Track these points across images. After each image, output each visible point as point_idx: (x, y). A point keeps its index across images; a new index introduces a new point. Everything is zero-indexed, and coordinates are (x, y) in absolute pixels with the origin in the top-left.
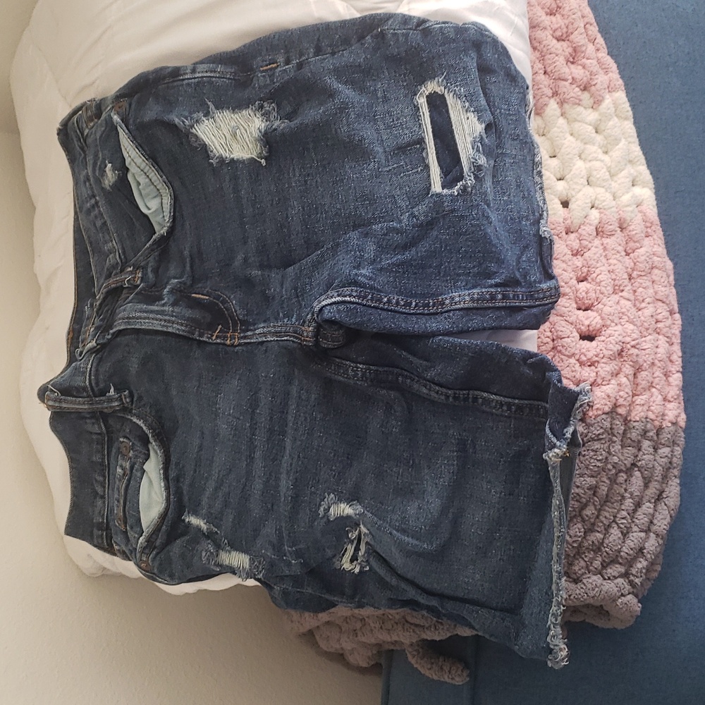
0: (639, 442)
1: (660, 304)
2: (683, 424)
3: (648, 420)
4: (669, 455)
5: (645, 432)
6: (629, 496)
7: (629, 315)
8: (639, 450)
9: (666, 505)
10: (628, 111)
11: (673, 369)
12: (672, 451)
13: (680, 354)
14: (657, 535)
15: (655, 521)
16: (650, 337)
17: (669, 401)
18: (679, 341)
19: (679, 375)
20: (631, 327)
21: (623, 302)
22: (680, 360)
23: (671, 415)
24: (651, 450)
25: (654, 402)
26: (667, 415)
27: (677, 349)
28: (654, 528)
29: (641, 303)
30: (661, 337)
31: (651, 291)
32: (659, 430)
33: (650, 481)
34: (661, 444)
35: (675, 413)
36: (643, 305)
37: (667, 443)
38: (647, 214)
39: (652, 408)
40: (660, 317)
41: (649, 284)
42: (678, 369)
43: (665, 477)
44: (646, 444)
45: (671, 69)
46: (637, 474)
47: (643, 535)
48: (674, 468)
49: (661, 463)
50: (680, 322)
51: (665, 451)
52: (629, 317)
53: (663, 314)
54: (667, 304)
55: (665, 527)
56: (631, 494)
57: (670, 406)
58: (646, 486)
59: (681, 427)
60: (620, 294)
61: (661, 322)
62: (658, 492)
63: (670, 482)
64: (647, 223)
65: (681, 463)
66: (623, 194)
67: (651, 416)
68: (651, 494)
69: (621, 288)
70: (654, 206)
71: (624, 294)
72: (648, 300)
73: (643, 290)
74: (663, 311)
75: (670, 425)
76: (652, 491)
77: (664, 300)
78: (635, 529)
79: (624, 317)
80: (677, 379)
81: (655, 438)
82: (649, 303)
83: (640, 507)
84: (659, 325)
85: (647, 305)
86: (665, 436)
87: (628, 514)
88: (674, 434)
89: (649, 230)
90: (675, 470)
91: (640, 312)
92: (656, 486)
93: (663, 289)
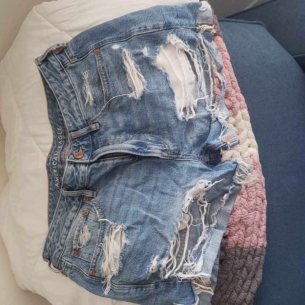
0: (246, 256)
1: (258, 198)
2: (265, 246)
3: (251, 247)
4: (259, 260)
5: (250, 252)
6: (241, 278)
7: (244, 205)
8: (246, 259)
9: (256, 280)
10: (248, 117)
11: (262, 224)
12: (260, 258)
13: (266, 218)
14: (252, 293)
15: (251, 287)
16: (252, 213)
17: (260, 238)
18: (265, 212)
19: (265, 226)
20: (245, 210)
21: (242, 199)
22: (265, 220)
23: (260, 244)
24: (251, 259)
25: (253, 239)
26: (259, 244)
27: (264, 215)
28: (250, 290)
29: (250, 198)
30: (257, 212)
31: (255, 193)
32: (255, 251)
33: (250, 271)
34: (256, 255)
35: (262, 242)
36: (251, 199)
37: (258, 255)
38: (255, 160)
39: (253, 242)
40: (258, 204)
41: (254, 190)
42: (264, 224)
43: (257, 269)
44: (249, 257)
45: (269, 93)
46: (245, 269)
47: (246, 294)
48: (261, 265)
49: (255, 264)
50: (266, 204)
51: (257, 258)
52: (244, 206)
53: (259, 202)
54: (261, 198)
55: (255, 290)
56: (242, 278)
57: (260, 240)
58: (248, 273)
59: (265, 247)
60: (242, 196)
61: (258, 205)
62: (253, 275)
63: (259, 271)
64: (255, 164)
65: (263, 262)
66: (244, 152)
67: (252, 245)
68: (250, 276)
69: (242, 193)
70: (258, 156)
71: (243, 196)
72: (253, 197)
73: (252, 193)
74: (259, 201)
75: (260, 248)
76: (251, 275)
77: (260, 196)
78: (243, 291)
79: (242, 206)
80: (264, 228)
81: (253, 254)
82: (253, 198)
83: (245, 282)
84: (257, 207)
85: (253, 199)
86: (258, 252)
87: (240, 286)
88: (261, 251)
89: (255, 167)
90: (261, 266)
91: (249, 202)
92: (253, 273)
93: (260, 192)
